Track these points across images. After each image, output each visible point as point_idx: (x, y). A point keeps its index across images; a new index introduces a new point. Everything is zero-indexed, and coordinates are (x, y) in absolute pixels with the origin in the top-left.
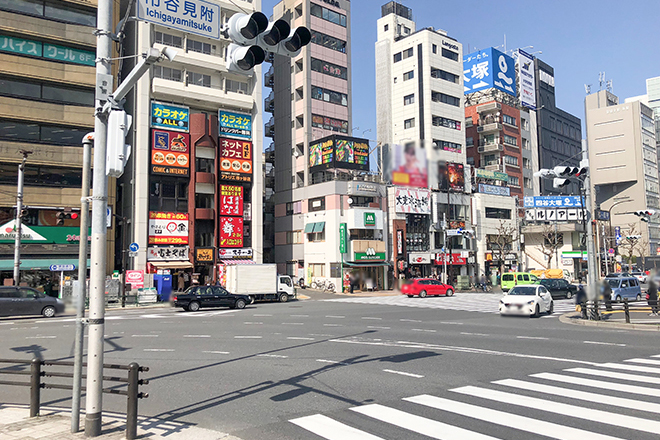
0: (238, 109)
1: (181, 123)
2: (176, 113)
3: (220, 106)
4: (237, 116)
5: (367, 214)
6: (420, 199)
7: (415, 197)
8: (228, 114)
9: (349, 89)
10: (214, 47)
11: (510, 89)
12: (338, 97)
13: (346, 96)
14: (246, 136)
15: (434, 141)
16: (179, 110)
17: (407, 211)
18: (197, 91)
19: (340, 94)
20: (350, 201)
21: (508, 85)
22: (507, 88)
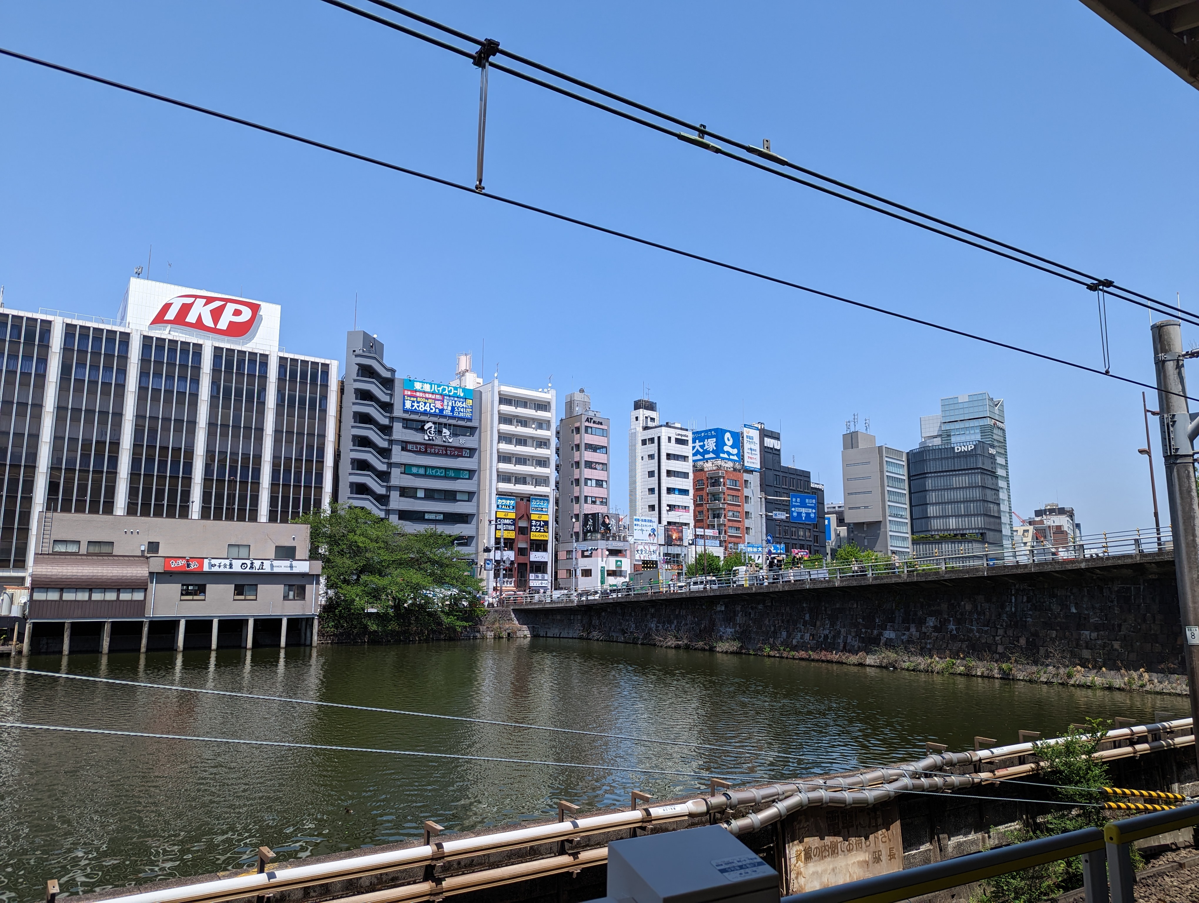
0: (541, 496)
1: (511, 507)
2: (508, 501)
3: (532, 495)
4: (541, 500)
5: (617, 561)
6: (652, 550)
7: (648, 549)
8: (536, 499)
9: (608, 477)
10: (529, 460)
11: (735, 458)
12: (601, 483)
13: (606, 481)
14: (546, 511)
15: (668, 505)
16: (510, 499)
17: (642, 559)
18: (520, 488)
19: (602, 481)
20: (607, 553)
21: (733, 455)
22: (731, 457)
